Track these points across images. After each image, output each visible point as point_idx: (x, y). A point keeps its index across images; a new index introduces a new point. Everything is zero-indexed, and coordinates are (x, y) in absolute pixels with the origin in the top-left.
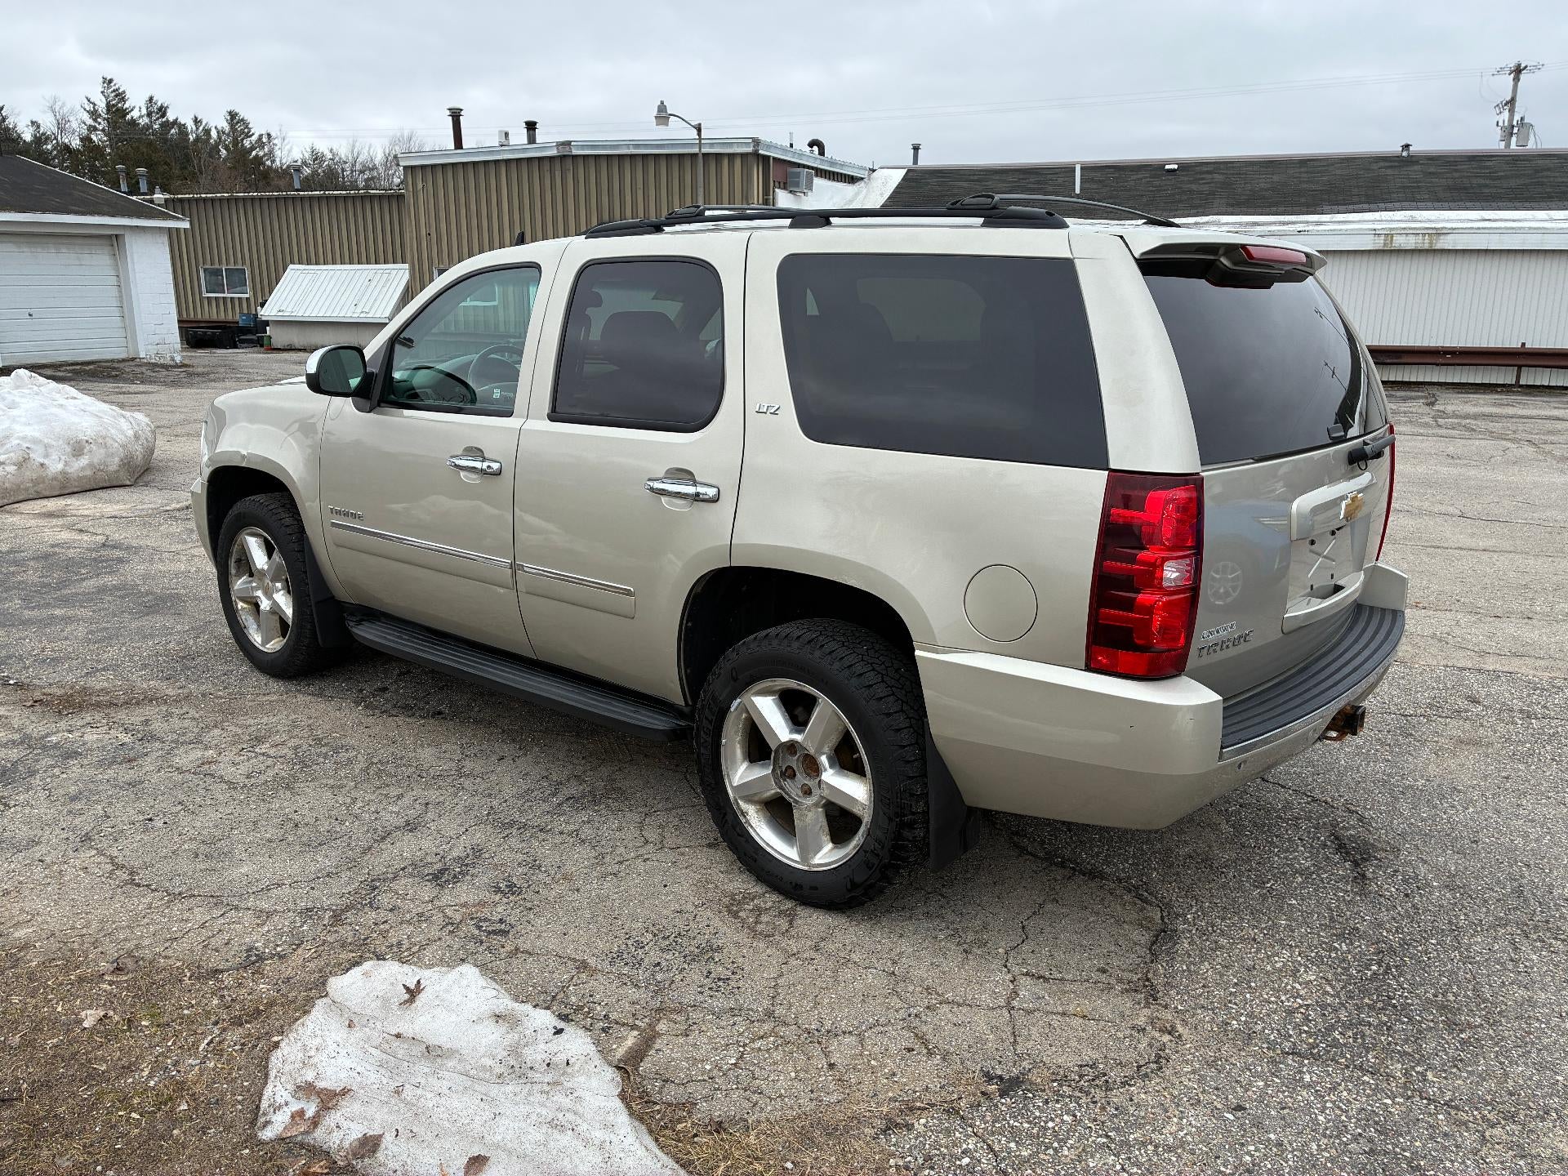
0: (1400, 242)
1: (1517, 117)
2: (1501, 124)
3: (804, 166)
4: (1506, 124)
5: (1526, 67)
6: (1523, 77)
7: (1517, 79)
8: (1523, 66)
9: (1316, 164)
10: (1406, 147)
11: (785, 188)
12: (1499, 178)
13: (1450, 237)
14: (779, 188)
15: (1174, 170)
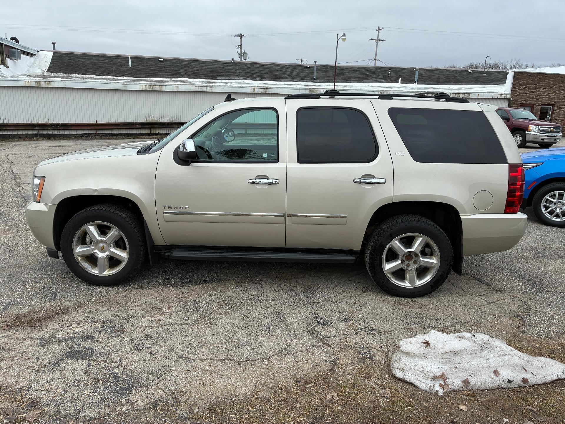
0: (257, 91)
1: (243, 50)
2: (238, 52)
3: (17, 49)
4: (240, 52)
5: (244, 35)
6: (243, 38)
7: (241, 39)
8: (243, 35)
9: (206, 62)
10: (233, 59)
11: (9, 57)
12: (261, 71)
13: (270, 90)
14: (7, 57)
15: (162, 61)
